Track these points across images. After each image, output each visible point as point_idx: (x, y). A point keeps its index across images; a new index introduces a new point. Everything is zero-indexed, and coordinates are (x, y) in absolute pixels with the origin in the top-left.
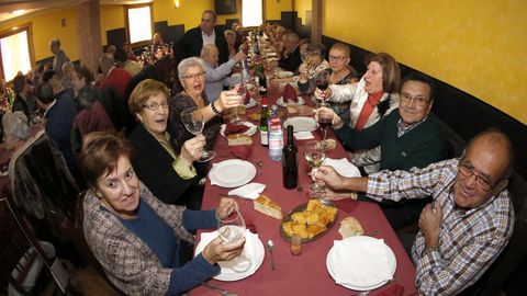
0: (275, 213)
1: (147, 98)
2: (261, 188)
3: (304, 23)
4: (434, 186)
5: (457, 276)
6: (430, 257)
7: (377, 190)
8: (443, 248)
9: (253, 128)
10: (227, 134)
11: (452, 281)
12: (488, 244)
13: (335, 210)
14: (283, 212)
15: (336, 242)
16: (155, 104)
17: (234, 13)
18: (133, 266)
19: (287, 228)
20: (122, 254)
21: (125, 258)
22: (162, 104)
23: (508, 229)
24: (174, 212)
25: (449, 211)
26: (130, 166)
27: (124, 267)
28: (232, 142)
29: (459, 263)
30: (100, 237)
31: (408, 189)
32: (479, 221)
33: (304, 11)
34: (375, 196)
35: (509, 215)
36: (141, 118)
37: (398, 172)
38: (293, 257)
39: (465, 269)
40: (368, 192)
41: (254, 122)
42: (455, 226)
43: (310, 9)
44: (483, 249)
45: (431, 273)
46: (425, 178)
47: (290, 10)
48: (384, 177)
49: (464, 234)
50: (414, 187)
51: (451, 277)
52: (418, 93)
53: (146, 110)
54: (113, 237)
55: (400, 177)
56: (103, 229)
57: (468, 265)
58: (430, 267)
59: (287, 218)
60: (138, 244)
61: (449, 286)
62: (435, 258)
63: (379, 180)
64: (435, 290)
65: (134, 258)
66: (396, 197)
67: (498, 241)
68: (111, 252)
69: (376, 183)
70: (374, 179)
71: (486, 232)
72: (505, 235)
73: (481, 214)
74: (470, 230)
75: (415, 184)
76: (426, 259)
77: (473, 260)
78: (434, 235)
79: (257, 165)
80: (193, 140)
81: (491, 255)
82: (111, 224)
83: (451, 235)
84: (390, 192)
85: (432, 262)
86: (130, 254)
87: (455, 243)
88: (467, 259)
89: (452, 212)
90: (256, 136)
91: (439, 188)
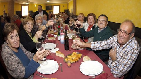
0: (62, 56)
1: (28, 21)
2: (58, 49)
3: (71, 12)
4: (112, 44)
5: (125, 65)
6: (115, 62)
7: (94, 47)
8: (118, 60)
9: (56, 36)
10: (48, 37)
11: (124, 67)
12: (133, 53)
13: (81, 55)
14: (65, 55)
15: (82, 63)
16: (29, 24)
17: (51, 10)
18: (14, 65)
19: (66, 60)
20: (11, 60)
21: (12, 62)
22: (32, 24)
23: (138, 48)
24: (30, 54)
25: (118, 49)
26: (17, 33)
27: (12, 65)
28: (50, 39)
29: (125, 61)
30: (5, 54)
31: (104, 46)
32: (128, 48)
33: (71, 9)
34: (94, 48)
35: (137, 44)
36: (25, 27)
37: (100, 41)
38: (68, 68)
39: (127, 63)
40: (91, 47)
41: (56, 35)
42: (121, 52)
43: (73, 8)
44: (132, 55)
45: (116, 67)
46: (109, 41)
47: (67, 9)
48: (96, 43)
49: (124, 53)
50: (106, 45)
51: (123, 66)
52: (103, 19)
53: (27, 24)
54: (9, 54)
55: (101, 42)
56: (7, 51)
57: (128, 61)
58: (115, 65)
59: (66, 57)
60: (17, 59)
61: (123, 69)
62: (116, 63)
63: (94, 44)
64: (119, 71)
65: (15, 62)
66: (100, 49)
67: (136, 51)
68: (8, 59)
69: (93, 44)
70: (93, 43)
71: (131, 50)
72: (138, 49)
73: (128, 46)
74: (126, 51)
75: (106, 44)
76: (113, 63)
77: (129, 59)
78: (114, 57)
79: (57, 45)
80: (39, 32)
81: (135, 57)
82: (9, 51)
83: (120, 55)
84: (98, 47)
85: (116, 64)
86: (14, 61)
87: (122, 57)
88: (127, 59)
89: (119, 48)
90: (57, 38)
91: (114, 43)
